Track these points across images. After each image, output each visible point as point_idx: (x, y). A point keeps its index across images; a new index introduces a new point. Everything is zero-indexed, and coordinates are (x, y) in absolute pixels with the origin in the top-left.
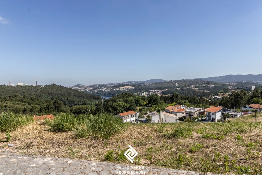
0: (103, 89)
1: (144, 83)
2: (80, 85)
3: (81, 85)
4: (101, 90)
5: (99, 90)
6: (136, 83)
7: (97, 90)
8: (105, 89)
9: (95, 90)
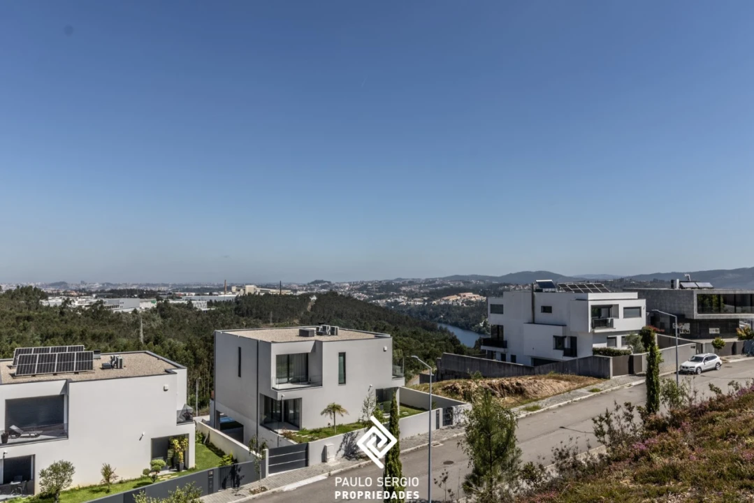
0: (402, 300)
1: (508, 285)
2: (322, 281)
3: (325, 282)
4: (396, 303)
5: (389, 301)
6: (482, 283)
7: (384, 301)
8: (406, 298)
9: (379, 301)
